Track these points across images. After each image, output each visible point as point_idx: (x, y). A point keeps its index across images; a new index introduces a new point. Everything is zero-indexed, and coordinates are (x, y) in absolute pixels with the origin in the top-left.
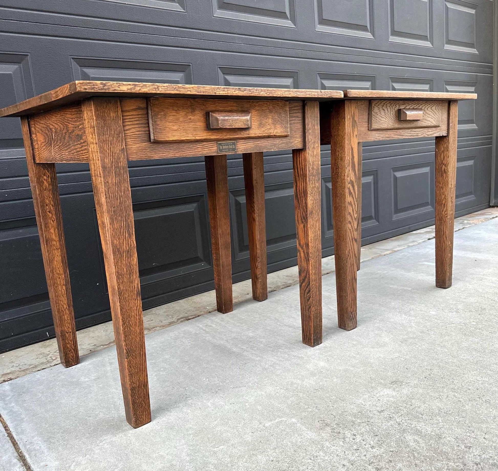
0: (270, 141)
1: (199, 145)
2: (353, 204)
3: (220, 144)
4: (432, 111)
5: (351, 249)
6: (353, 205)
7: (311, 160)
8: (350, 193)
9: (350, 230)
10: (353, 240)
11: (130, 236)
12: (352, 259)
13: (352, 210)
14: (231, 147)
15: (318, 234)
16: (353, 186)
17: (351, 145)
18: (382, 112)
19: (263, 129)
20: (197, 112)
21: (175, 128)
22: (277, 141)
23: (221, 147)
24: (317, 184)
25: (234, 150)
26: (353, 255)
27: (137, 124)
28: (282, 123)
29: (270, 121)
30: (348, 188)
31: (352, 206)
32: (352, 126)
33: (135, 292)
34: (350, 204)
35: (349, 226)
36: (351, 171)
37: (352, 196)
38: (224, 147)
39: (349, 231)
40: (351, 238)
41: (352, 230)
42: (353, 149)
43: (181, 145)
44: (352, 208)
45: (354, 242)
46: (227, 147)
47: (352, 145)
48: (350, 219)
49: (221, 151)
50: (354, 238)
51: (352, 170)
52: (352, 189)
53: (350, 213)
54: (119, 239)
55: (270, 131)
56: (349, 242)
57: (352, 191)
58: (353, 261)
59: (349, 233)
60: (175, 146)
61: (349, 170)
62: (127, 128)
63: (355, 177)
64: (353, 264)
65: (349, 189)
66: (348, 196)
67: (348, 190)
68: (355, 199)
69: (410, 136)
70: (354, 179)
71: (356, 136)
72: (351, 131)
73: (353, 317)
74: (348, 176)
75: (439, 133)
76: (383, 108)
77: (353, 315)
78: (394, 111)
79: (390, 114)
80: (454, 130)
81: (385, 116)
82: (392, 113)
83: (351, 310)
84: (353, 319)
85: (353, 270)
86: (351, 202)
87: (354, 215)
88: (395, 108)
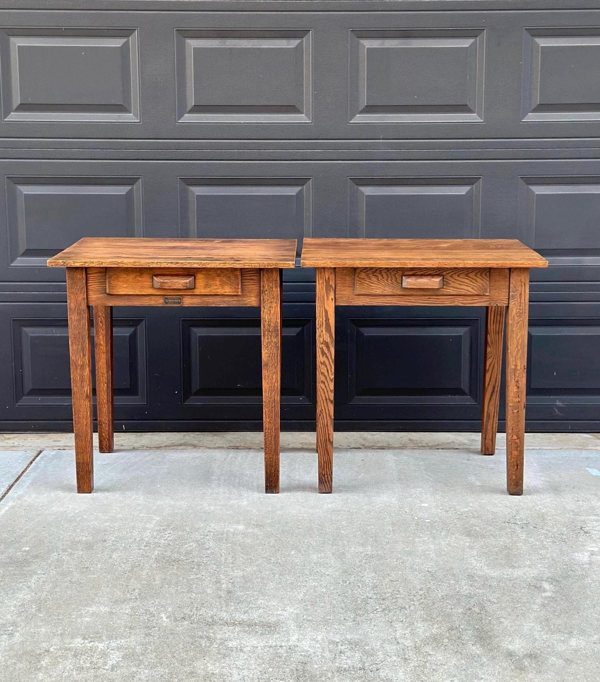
0: (218, 299)
1: (146, 298)
2: (327, 363)
3: (167, 298)
4: (467, 278)
5: (323, 408)
6: (328, 366)
7: (266, 318)
8: (323, 353)
9: (323, 390)
10: (328, 401)
11: (84, 356)
12: (325, 420)
13: (326, 371)
14: (177, 301)
15: (274, 386)
16: (328, 347)
17: (324, 308)
18: (374, 279)
19: (209, 289)
20: (144, 275)
21: (125, 286)
22: (226, 299)
23: (167, 301)
24: (274, 340)
25: (180, 303)
26: (328, 416)
27: (97, 282)
28: (231, 285)
29: (218, 283)
30: (320, 348)
31: (326, 366)
32: (326, 290)
33: (85, 395)
34: (323, 363)
35: (322, 385)
36: (324, 332)
37: (327, 357)
38: (170, 301)
39: (321, 390)
40: (324, 398)
41: (325, 390)
42: (327, 312)
43: (131, 297)
44: (327, 368)
45: (329, 403)
46: (172, 301)
47: (327, 308)
48: (323, 378)
49: (166, 303)
50: (330, 399)
51: (326, 331)
52: (326, 349)
53: (322, 373)
54: (76, 356)
55: (218, 291)
56: (322, 402)
57: (326, 351)
58: (327, 422)
59: (322, 393)
60: (126, 298)
61: (322, 331)
62: (90, 284)
63: (331, 338)
64: (327, 425)
65: (322, 349)
66: (321, 356)
67: (320, 350)
68: (330, 360)
69: (428, 303)
70: (328, 340)
71: (332, 299)
72: (325, 294)
73: (325, 480)
74: (320, 336)
75: (489, 302)
76: (375, 274)
77: (326, 479)
78: (394, 278)
79: (387, 280)
80: (519, 300)
81: (379, 283)
82: (390, 279)
83: (323, 472)
84: (326, 483)
85: (327, 431)
86: (324, 362)
87: (329, 375)
88: (396, 274)
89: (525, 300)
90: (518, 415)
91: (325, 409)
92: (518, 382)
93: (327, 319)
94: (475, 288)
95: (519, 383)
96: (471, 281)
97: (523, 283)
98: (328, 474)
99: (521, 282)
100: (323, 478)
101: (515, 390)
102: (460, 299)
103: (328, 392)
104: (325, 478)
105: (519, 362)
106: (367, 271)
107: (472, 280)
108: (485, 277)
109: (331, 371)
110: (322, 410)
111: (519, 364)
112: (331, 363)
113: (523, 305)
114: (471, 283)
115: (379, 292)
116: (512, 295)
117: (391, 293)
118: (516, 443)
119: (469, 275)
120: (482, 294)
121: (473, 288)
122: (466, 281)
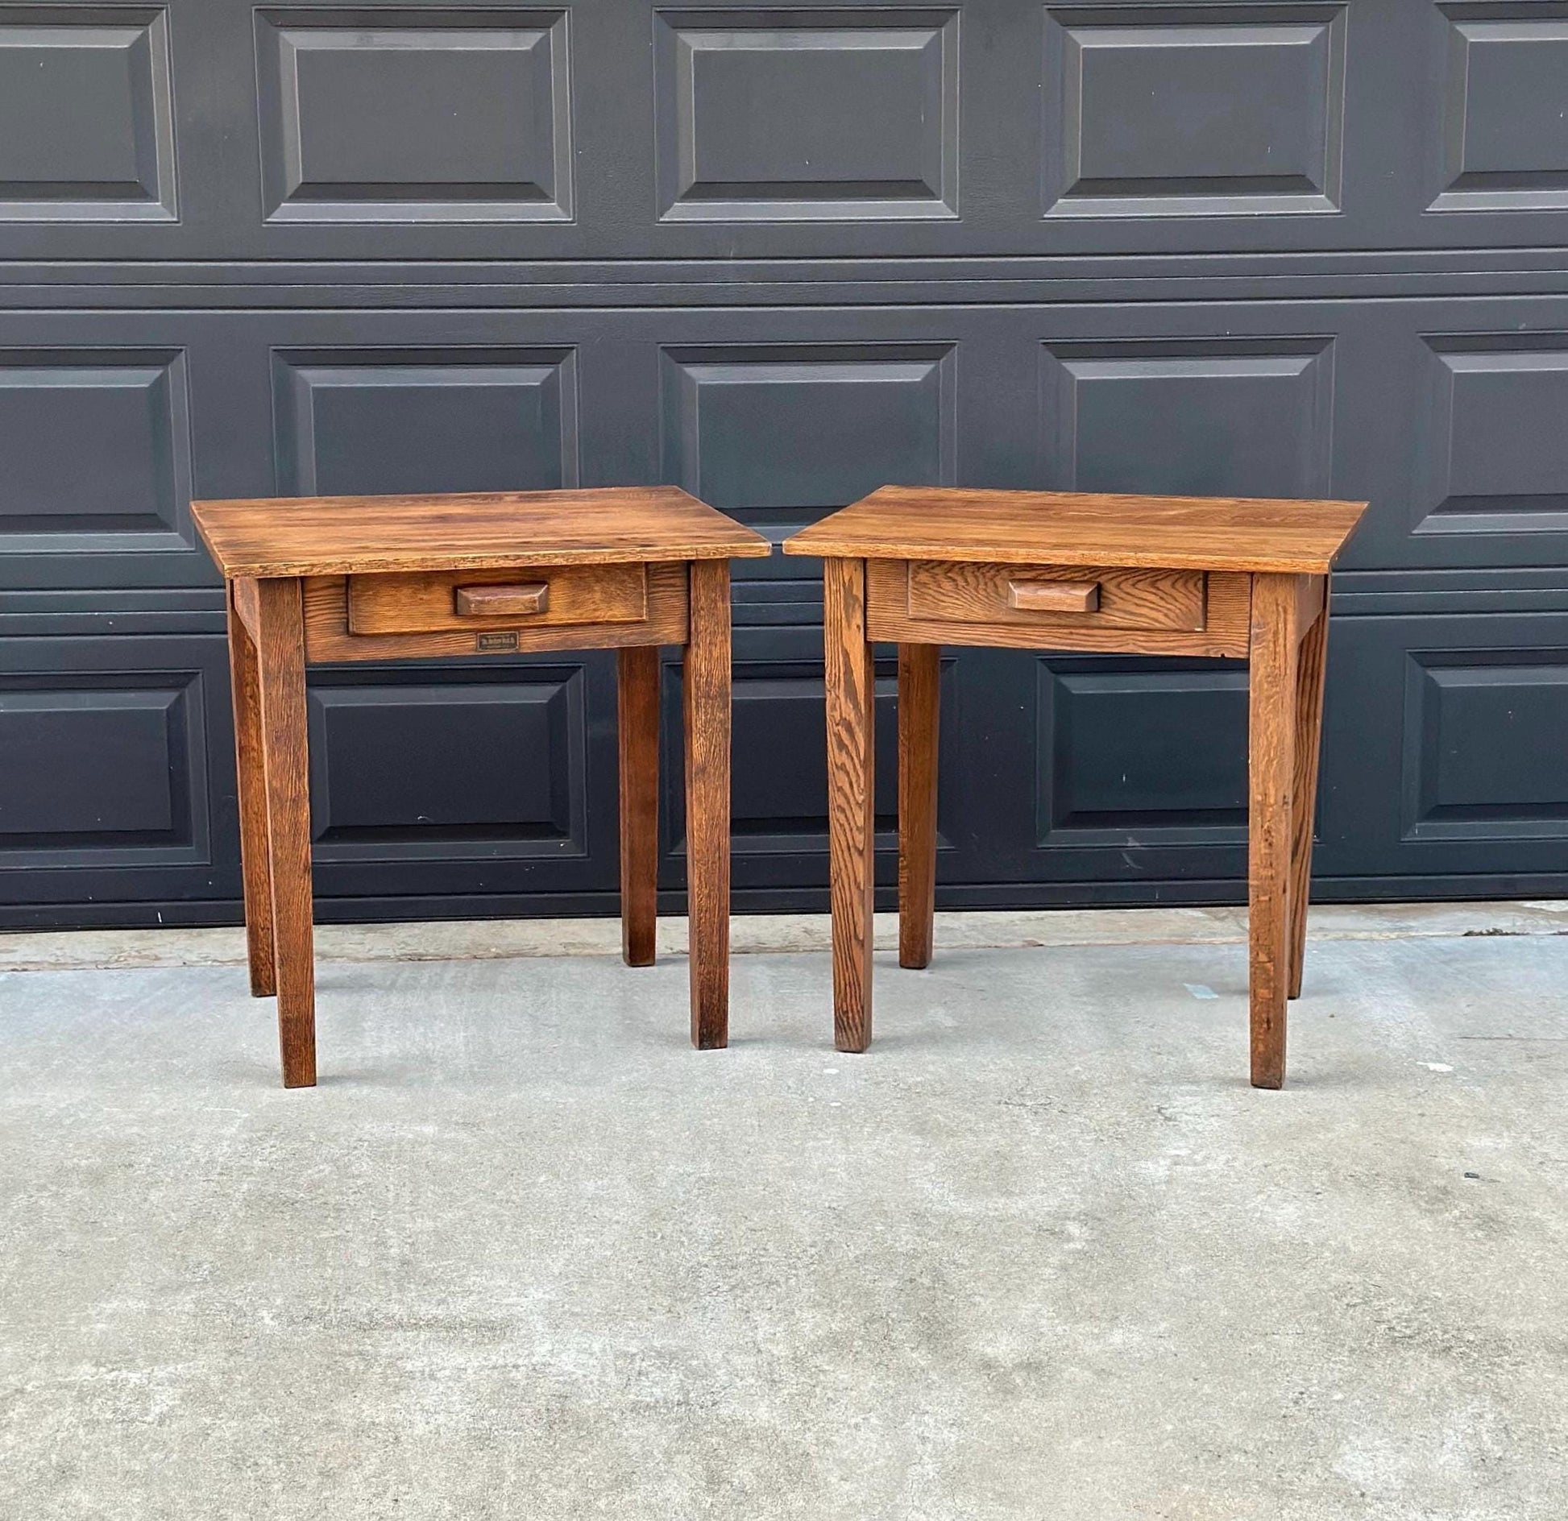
2: (849, 767)
4: (1154, 591)
5: (843, 867)
6: (852, 772)
8: (842, 746)
9: (841, 825)
10: (852, 850)
13: (847, 783)
16: (851, 733)
17: (842, 646)
18: (948, 585)
26: (852, 884)
30: (835, 734)
31: (848, 774)
32: (846, 606)
34: (842, 767)
35: (841, 816)
36: (843, 699)
37: (848, 753)
39: (838, 827)
40: (844, 844)
41: (846, 826)
42: (848, 654)
44: (849, 777)
45: (855, 856)
47: (847, 645)
48: (841, 801)
50: (857, 849)
51: (846, 696)
52: (848, 736)
53: (840, 789)
56: (840, 853)
57: (847, 741)
58: (851, 898)
59: (840, 832)
61: (838, 697)
63: (856, 714)
64: (851, 904)
65: (838, 736)
66: (836, 751)
67: (833, 738)
68: (856, 761)
69: (1067, 645)
70: (852, 717)
71: (858, 627)
72: (843, 616)
73: (848, 1023)
74: (833, 708)
75: (1204, 648)
76: (949, 575)
77: (851, 1021)
78: (990, 584)
79: (976, 589)
80: (1272, 645)
81: (958, 594)
82: (982, 586)
83: (845, 1006)
84: (851, 1029)
85: (850, 916)
86: (843, 764)
87: (854, 795)
88: (995, 576)
89: (1285, 646)
90: (1270, 909)
91: (846, 866)
92: (1269, 832)
93: (849, 671)
94: (1172, 615)
95: (1273, 834)
96: (1162, 598)
97: (1280, 609)
98: (855, 1010)
99: (1277, 605)
100: (845, 1019)
101: (1263, 851)
102: (1140, 637)
103: (851, 830)
104: (848, 1018)
105: (1271, 785)
106: (933, 568)
107: (1165, 596)
108: (1196, 592)
109: (859, 786)
110: (840, 869)
111: (1272, 792)
112: (858, 767)
113: (1282, 660)
114: (1162, 603)
115: (959, 615)
116: (1257, 634)
117: (985, 619)
118: (1266, 971)
119: (1159, 585)
120: (1185, 628)
121: (1166, 615)
122: (1152, 597)
